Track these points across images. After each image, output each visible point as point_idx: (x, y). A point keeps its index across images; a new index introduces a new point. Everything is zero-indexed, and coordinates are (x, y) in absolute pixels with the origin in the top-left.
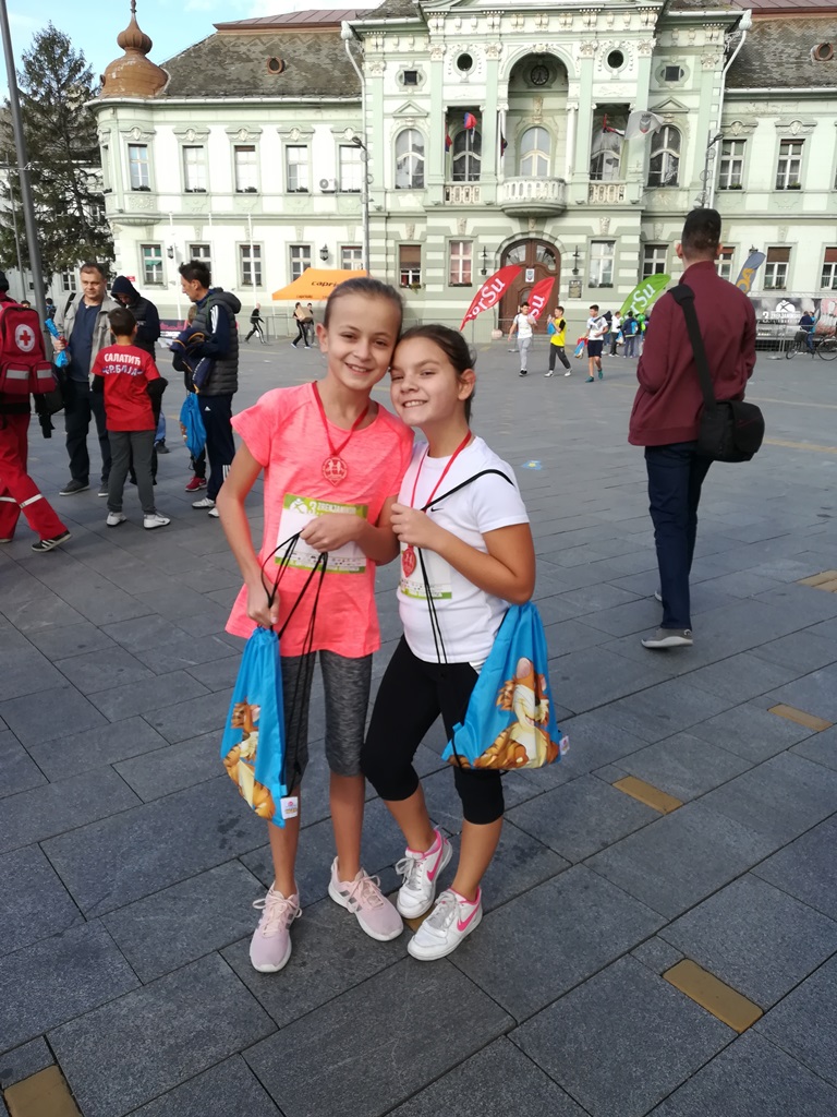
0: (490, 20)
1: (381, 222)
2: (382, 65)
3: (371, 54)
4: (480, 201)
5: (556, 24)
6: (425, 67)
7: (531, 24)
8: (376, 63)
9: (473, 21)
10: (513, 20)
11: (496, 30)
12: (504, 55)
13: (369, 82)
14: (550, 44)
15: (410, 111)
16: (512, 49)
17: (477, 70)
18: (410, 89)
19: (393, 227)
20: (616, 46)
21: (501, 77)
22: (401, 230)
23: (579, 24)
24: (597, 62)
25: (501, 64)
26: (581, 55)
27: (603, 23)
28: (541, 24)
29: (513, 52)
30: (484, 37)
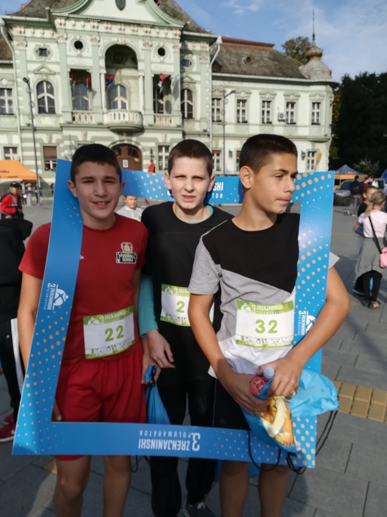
0: (92, 24)
1: (30, 132)
2: (25, 43)
3: (17, 36)
4: (94, 122)
5: (129, 30)
6: (52, 47)
7: (115, 29)
8: (21, 42)
9: (82, 23)
10: (105, 25)
11: (95, 29)
12: (101, 43)
13: (17, 52)
14: (126, 40)
15: (44, 70)
16: (105, 41)
17: (87, 50)
18: (43, 58)
19: (38, 136)
20: (161, 45)
21: (100, 55)
22: (44, 138)
23: (141, 31)
24: (152, 53)
25: (100, 48)
26: (144, 48)
27: (154, 32)
28: (120, 29)
29: (106, 42)
30: (89, 33)
